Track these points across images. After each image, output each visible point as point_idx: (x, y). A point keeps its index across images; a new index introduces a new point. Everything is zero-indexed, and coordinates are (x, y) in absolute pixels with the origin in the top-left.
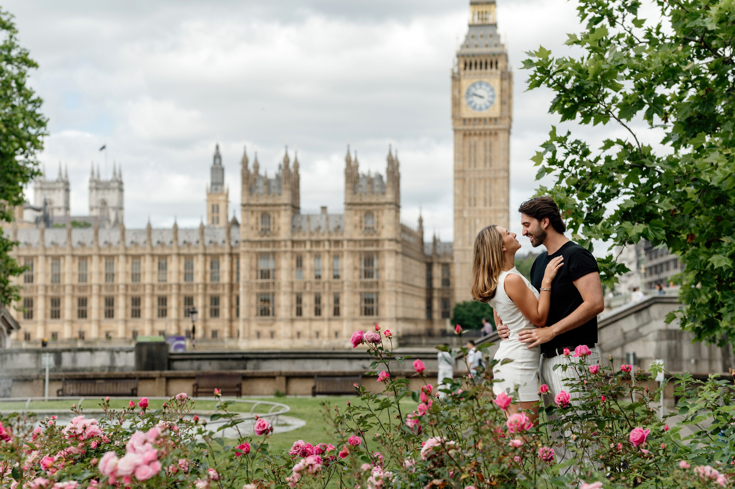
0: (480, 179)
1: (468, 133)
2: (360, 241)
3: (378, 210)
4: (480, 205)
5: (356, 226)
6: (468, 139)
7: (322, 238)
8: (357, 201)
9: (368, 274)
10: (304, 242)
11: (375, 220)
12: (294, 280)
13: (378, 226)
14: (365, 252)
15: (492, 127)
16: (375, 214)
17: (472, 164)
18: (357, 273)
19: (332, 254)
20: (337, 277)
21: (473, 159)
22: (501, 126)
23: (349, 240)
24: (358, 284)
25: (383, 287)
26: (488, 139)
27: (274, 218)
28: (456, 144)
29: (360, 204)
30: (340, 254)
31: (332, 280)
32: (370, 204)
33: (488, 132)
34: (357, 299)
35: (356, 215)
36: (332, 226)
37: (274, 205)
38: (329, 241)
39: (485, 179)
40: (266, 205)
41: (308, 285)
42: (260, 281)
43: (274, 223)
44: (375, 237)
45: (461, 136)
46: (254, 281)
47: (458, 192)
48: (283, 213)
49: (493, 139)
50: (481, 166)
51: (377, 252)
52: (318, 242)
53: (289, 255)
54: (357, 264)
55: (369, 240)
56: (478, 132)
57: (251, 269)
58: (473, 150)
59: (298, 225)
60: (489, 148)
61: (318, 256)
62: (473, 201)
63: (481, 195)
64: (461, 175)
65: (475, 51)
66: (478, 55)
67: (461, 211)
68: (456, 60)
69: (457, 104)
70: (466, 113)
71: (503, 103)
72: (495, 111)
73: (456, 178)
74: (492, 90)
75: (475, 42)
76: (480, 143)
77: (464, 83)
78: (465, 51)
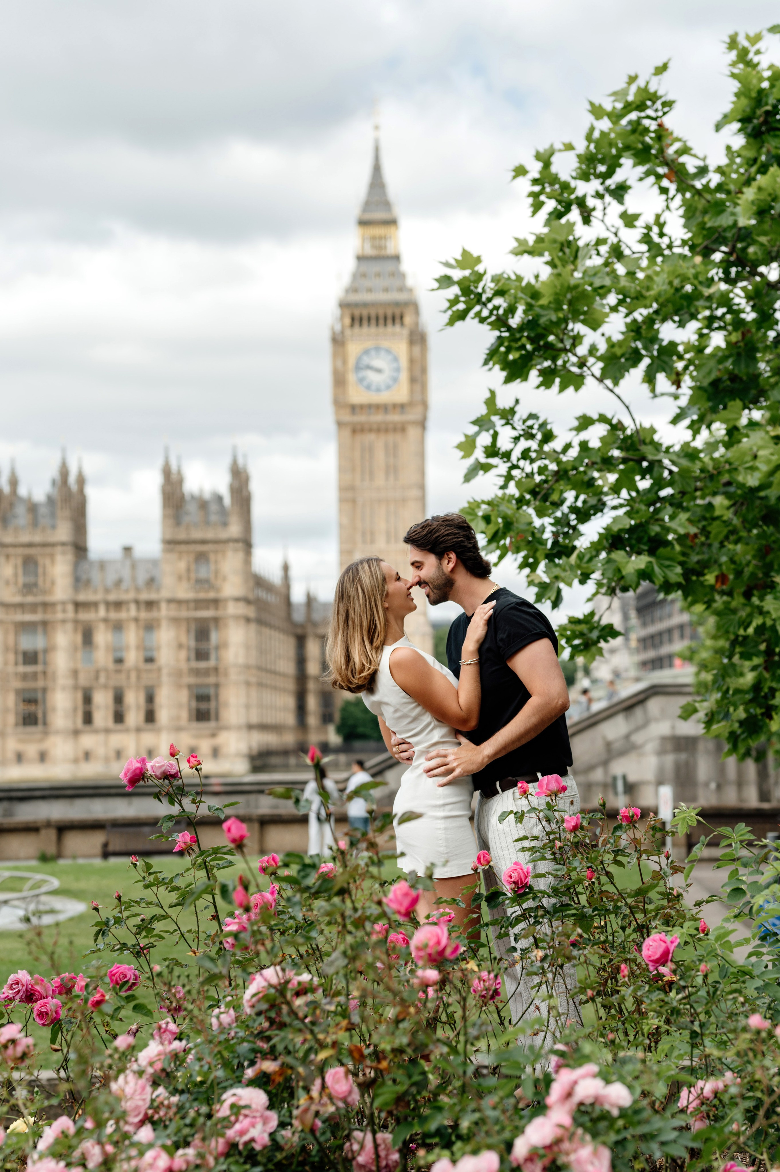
0: (379, 501)
1: (358, 427)
2: (187, 601)
3: (216, 552)
5: (180, 578)
6: (358, 437)
7: (125, 597)
8: (182, 537)
9: (201, 655)
10: (96, 604)
11: (212, 567)
12: (80, 666)
13: (217, 579)
14: (197, 620)
15: (395, 418)
16: (212, 557)
17: (367, 477)
18: (183, 654)
19: (142, 623)
20: (150, 660)
21: (367, 468)
22: (410, 418)
23: (170, 601)
24: (185, 671)
25: (226, 674)
26: (391, 438)
27: (44, 567)
28: (340, 446)
29: (188, 543)
30: (155, 623)
31: (142, 665)
32: (204, 542)
33: (390, 426)
34: (184, 696)
35: (180, 558)
36: (142, 577)
37: (45, 545)
38: (137, 602)
39: (387, 501)
40: (30, 545)
41: (102, 675)
42: (22, 669)
43: (44, 574)
44: (212, 595)
45: (348, 432)
46: (11, 669)
47: (345, 521)
48: (59, 558)
49: (398, 437)
50: (380, 480)
51: (216, 620)
52: (118, 605)
53: (69, 626)
54: (184, 639)
55: (203, 600)
56: (374, 426)
57: (7, 649)
58: (367, 455)
59: (84, 577)
60: (393, 451)
61: (118, 627)
62: (368, 536)
63: (381, 525)
64: (350, 495)
65: (367, 298)
66: (372, 305)
67: (350, 550)
68: (337, 312)
69: (340, 381)
70: (355, 396)
71: (411, 380)
72: (400, 393)
73: (342, 500)
74: (396, 359)
75: (367, 283)
76: (379, 443)
77: (352, 348)
78: (352, 298)
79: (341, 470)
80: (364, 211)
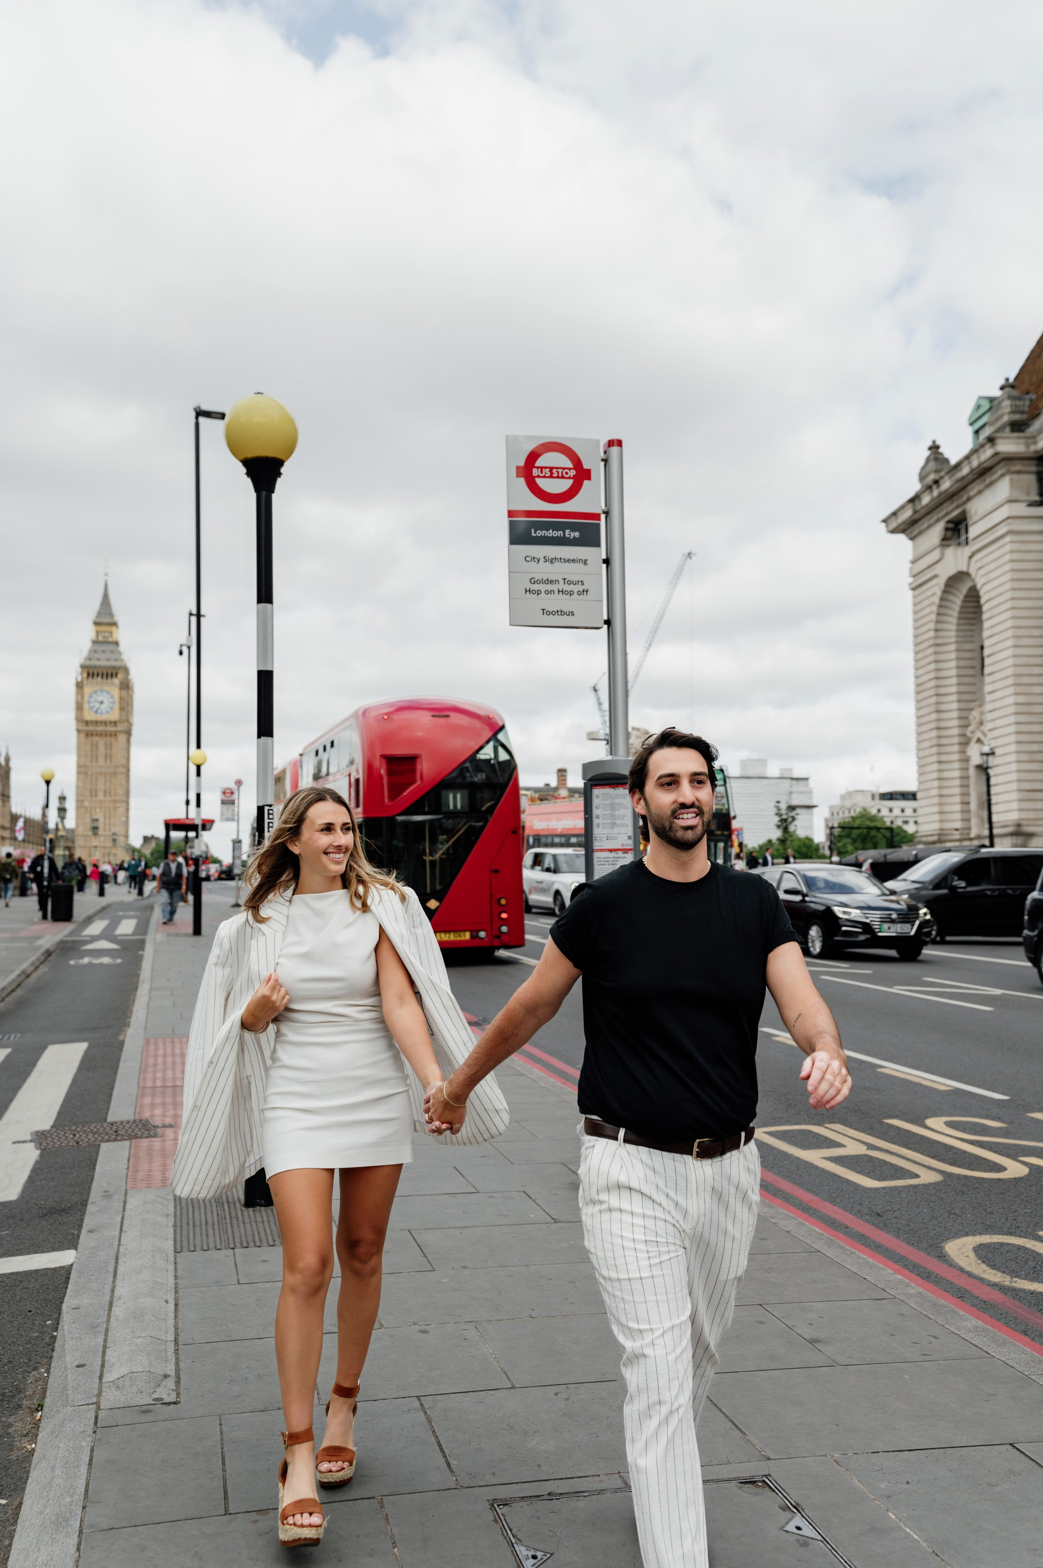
0: (101, 774)
1: (89, 733)
4: (101, 796)
6: (90, 739)
15: (110, 728)
17: (94, 760)
21: (94, 756)
22: (120, 729)
26: (109, 739)
28: (79, 743)
33: (108, 733)
39: (105, 774)
45: (83, 736)
47: (80, 784)
49: (113, 739)
50: (101, 762)
56: (99, 733)
58: (94, 748)
60: (108, 746)
62: (94, 793)
63: (101, 787)
64: (83, 770)
65: (97, 663)
66: (100, 667)
67: (82, 801)
68: (80, 670)
69: (79, 707)
70: (89, 716)
71: (122, 709)
72: (115, 716)
73: (79, 773)
74: (112, 697)
75: (97, 656)
76: (101, 742)
77: (87, 690)
78: (89, 663)
79: (79, 756)
80: (97, 617)
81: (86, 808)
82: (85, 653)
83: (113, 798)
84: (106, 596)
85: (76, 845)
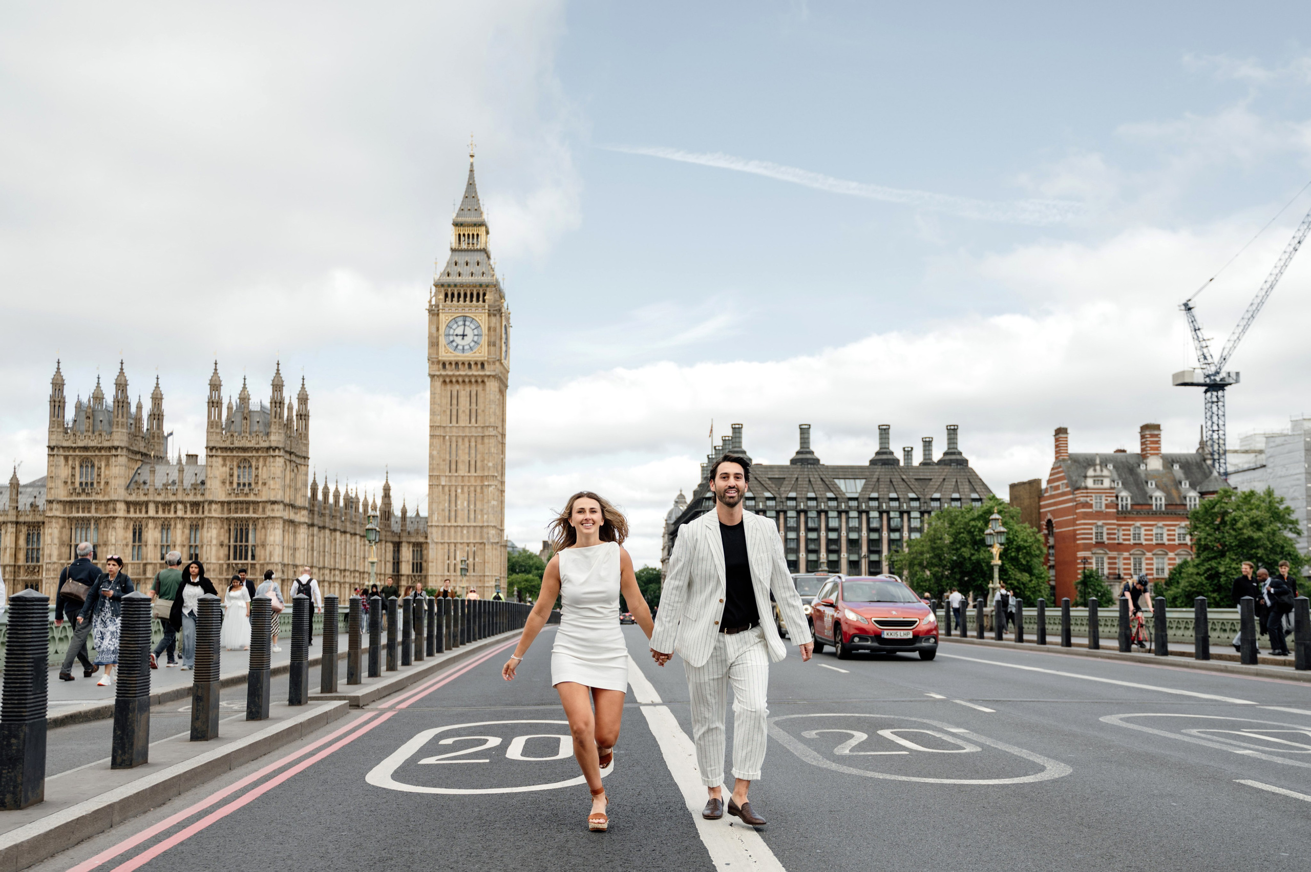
0: (463, 438)
1: (448, 380)
2: (229, 503)
3: (258, 458)
4: (463, 470)
5: (224, 483)
6: (449, 387)
7: (173, 498)
8: (227, 444)
9: (239, 553)
10: (146, 504)
11: (254, 472)
13: (257, 483)
14: (236, 519)
15: (475, 372)
16: (254, 464)
17: (454, 418)
18: (223, 552)
19: (188, 523)
21: (454, 412)
22: (488, 373)
23: (213, 503)
24: (225, 566)
26: (474, 388)
27: (99, 468)
28: (434, 394)
29: (231, 450)
30: (200, 523)
32: (247, 449)
33: (473, 379)
35: (224, 465)
37: (101, 449)
38: (183, 502)
39: (470, 438)
40: (87, 448)
41: (149, 568)
43: (99, 475)
44: (252, 498)
45: (438, 383)
47: (435, 453)
48: (115, 461)
49: (480, 388)
50: (464, 421)
51: (255, 521)
52: (166, 505)
53: (121, 524)
54: (224, 538)
55: (242, 502)
56: (460, 380)
57: (62, 544)
58: (454, 401)
60: (474, 399)
61: (166, 526)
62: (453, 466)
63: (463, 457)
64: (437, 433)
65: (458, 280)
66: (462, 285)
67: (438, 477)
68: (434, 289)
69: (434, 343)
70: (445, 354)
71: (491, 344)
72: (481, 353)
73: (432, 436)
74: (478, 327)
75: (458, 269)
76: (464, 392)
77: (444, 318)
78: (446, 279)
79: (433, 413)
80: (458, 215)
81: (443, 486)
82: (442, 267)
83: (479, 473)
84: (471, 185)
85: (429, 541)
